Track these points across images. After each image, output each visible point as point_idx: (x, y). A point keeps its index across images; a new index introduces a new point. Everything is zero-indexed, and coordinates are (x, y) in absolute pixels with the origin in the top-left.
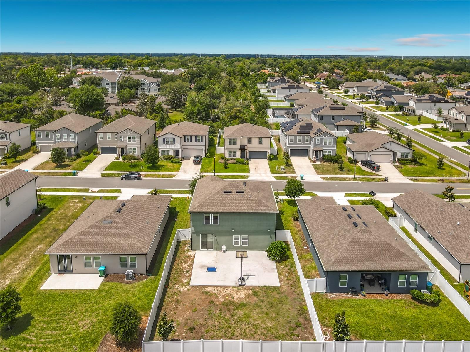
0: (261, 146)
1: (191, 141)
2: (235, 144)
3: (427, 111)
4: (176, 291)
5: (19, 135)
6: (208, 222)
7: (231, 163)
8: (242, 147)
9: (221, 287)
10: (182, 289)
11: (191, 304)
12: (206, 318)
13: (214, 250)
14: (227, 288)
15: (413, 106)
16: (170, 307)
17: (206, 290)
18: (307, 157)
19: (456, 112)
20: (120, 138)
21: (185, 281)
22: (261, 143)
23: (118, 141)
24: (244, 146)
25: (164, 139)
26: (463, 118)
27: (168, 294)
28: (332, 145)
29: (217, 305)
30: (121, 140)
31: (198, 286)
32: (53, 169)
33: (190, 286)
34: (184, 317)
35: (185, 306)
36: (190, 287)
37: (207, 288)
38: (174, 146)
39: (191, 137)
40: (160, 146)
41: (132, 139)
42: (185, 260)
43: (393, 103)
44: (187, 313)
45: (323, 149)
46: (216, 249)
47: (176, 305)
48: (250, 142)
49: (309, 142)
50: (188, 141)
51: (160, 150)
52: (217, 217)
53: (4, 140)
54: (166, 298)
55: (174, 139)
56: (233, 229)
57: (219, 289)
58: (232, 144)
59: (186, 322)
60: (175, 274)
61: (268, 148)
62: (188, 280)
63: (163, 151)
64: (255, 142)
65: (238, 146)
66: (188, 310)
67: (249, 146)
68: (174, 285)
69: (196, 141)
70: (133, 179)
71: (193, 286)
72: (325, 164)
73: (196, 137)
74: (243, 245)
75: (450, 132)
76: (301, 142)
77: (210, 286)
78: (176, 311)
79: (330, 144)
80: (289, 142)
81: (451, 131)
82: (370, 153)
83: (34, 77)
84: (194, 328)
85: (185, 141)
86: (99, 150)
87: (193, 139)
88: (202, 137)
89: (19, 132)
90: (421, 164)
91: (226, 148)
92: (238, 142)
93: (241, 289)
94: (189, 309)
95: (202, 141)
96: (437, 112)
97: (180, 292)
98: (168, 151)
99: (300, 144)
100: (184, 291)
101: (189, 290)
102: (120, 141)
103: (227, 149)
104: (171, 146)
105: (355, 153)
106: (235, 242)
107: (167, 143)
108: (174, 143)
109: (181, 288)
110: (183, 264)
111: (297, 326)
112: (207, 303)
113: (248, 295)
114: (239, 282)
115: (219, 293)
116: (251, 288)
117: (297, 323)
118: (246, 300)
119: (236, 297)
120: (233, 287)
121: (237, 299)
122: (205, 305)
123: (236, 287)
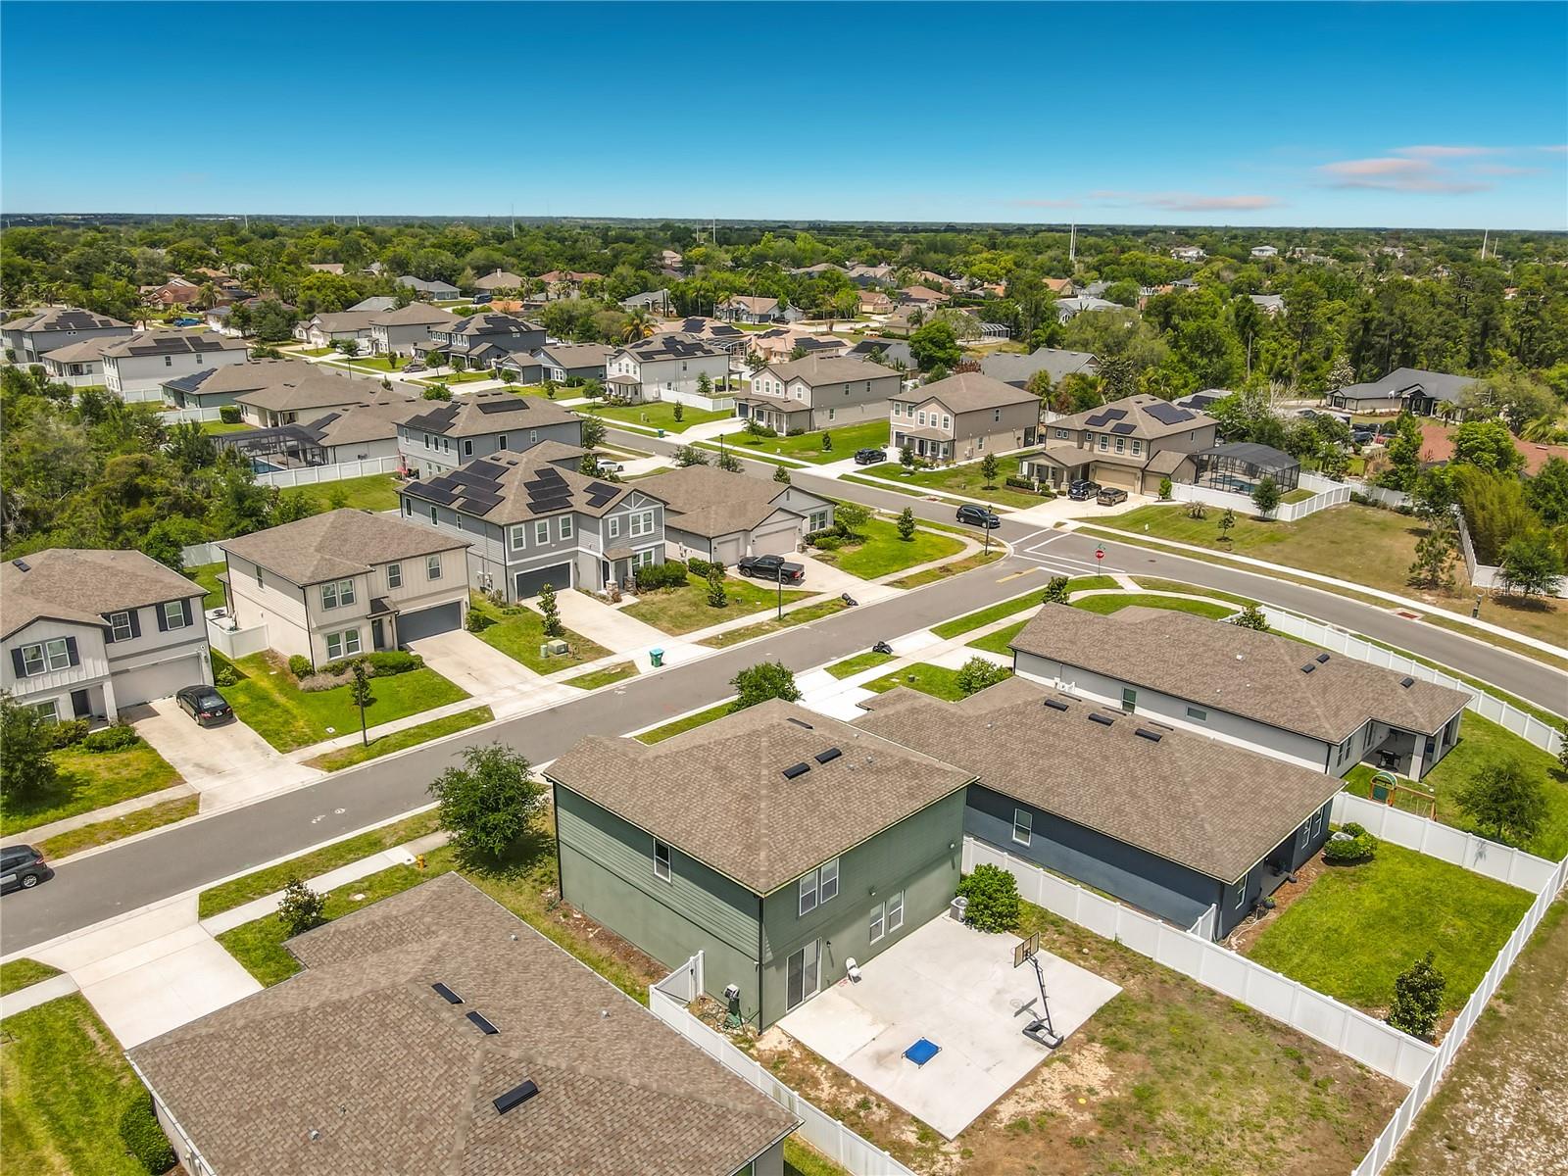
0: (437, 585)
1: (137, 634)
2: (348, 599)
3: (669, 384)
8: (377, 605)
9: (1021, 1084)
14: (1040, 1078)
15: (631, 374)
17: (1005, 1119)
18: (571, 590)
19: (773, 381)
21: (911, 1138)
22: (435, 573)
24: (381, 600)
25: (16, 652)
26: (799, 396)
28: (653, 531)
29: (1102, 1140)
31: (971, 1126)
33: (953, 1140)
36: (956, 1144)
37: (996, 1112)
38: (72, 674)
39: (133, 613)
43: (547, 371)
45: (634, 548)
48: (395, 582)
49: (572, 536)
50: (124, 635)
55: (71, 643)
57: (1028, 1092)
58: (339, 600)
61: (463, 587)
62: (914, 1128)
64: (414, 574)
65: (362, 606)
67: (397, 593)
69: (163, 627)
71: (961, 1136)
72: (650, 596)
73: (159, 607)
74: (891, 930)
75: (781, 438)
76: (548, 542)
77: (999, 1101)
79: (647, 527)
80: (513, 550)
81: (784, 434)
82: (753, 535)
85: (110, 641)
87: (148, 620)
88: (185, 602)
90: (863, 539)
91: (314, 625)
92: (362, 591)
93: (1069, 1056)
95: (188, 623)
96: (697, 385)
98: (49, 707)
99: (548, 549)
100: (960, 1167)
101: (968, 1153)
103: (320, 628)
104: (57, 677)
105: (714, 543)
106: (873, 930)
107: (37, 666)
108: (75, 661)
111: (1299, 1060)
112: (1073, 1152)
113: (1109, 1061)
114: (1037, 1039)
115: (1046, 1105)
116: (1081, 1036)
117: (1288, 1053)
118: (1127, 1076)
119: (1096, 1084)
120: (1046, 1063)
121: (1107, 1088)
122: (1080, 1163)
123: (1052, 1061)
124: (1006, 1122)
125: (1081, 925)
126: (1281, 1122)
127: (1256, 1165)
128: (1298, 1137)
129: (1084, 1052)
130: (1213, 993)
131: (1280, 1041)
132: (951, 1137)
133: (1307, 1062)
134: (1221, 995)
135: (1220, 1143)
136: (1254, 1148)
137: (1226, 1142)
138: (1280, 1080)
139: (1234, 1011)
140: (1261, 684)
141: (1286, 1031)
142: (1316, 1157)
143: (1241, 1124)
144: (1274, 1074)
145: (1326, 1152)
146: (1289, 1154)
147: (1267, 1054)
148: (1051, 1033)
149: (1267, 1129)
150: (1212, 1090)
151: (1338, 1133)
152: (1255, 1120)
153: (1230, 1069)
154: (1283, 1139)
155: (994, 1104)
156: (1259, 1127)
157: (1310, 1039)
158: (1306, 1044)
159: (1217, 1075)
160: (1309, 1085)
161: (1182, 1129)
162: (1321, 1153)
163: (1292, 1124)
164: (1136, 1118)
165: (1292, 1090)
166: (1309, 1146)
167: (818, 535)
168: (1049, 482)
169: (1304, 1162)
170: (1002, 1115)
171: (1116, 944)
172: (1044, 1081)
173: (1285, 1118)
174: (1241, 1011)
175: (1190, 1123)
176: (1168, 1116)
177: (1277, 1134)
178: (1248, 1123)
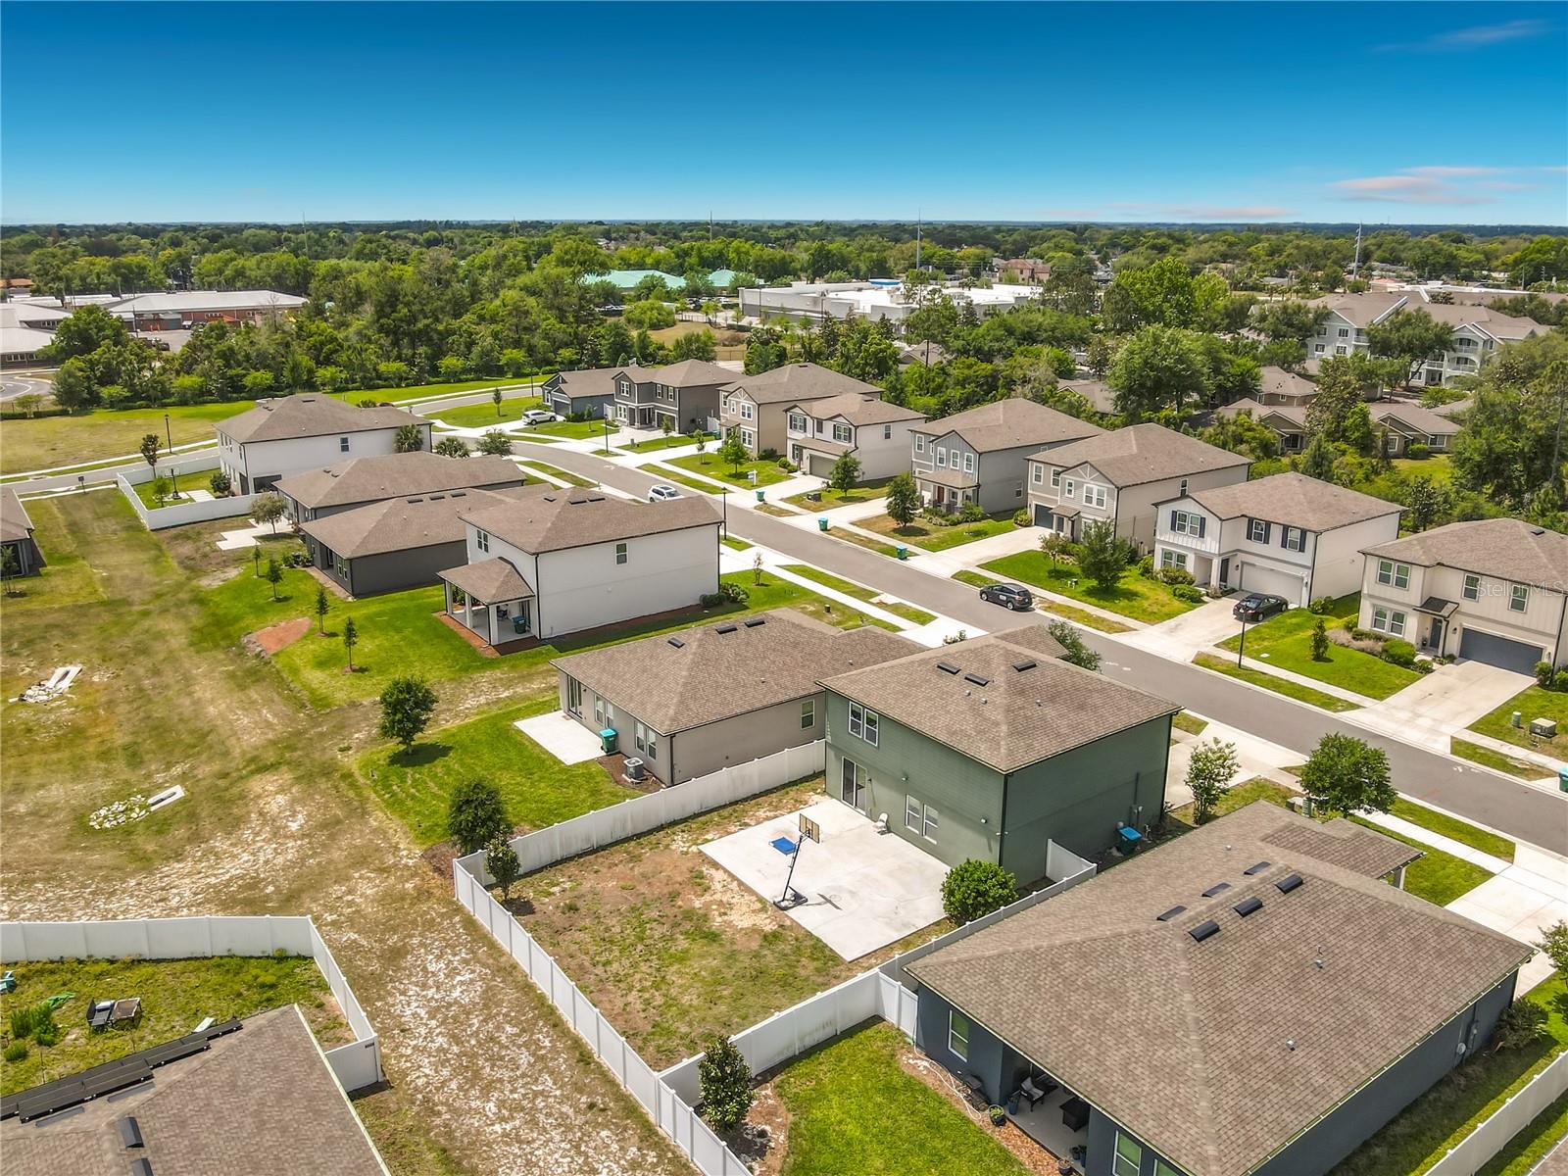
0: (1515, 617)
1: (1267, 541)
2: (1402, 583)
4: (665, 843)
5: (888, 436)
6: (856, 728)
7: (1363, 650)
8: (1432, 605)
9: (741, 883)
10: (677, 845)
11: (643, 875)
12: (619, 910)
13: (866, 816)
14: (745, 894)
17: (710, 872)
20: (1067, 488)
21: (709, 836)
22: (1518, 605)
23: (1063, 493)
24: (1444, 603)
25: (1174, 513)
27: (647, 839)
29: (673, 906)
30: (1070, 491)
31: (707, 857)
32: (885, 534)
33: (698, 849)
34: (598, 884)
36: (695, 850)
37: (717, 869)
38: (1199, 543)
39: (1268, 524)
40: (1161, 535)
41: (1095, 497)
42: (783, 803)
44: (611, 884)
46: (870, 816)
47: (621, 862)
48: (1471, 594)
50: (1258, 538)
51: (1158, 548)
53: (846, 444)
55: (1203, 520)
56: (905, 775)
57: (732, 885)
58: (1393, 580)
59: (586, 894)
60: (720, 816)
61: (1550, 636)
62: (716, 837)
63: (1167, 555)
65: (1414, 595)
67: (1467, 605)
68: (683, 832)
69: (1284, 545)
70: (1004, 604)
71: (700, 853)
73: (1286, 529)
74: (926, 837)
77: (726, 871)
78: (604, 869)
83: (1152, 295)
85: (1249, 537)
86: (1031, 512)
87: (1276, 533)
88: (1304, 533)
89: (888, 428)
91: (1366, 592)
92: (1416, 577)
93: (766, 912)
95: (1302, 550)
97: (668, 847)
98: (1182, 557)
100: (676, 850)
101: (684, 854)
102: (1067, 495)
103: (1370, 597)
104: (1190, 540)
106: (911, 818)
107: (1182, 528)
108: (1202, 535)
109: (681, 843)
110: (764, 809)
113: (754, 930)
116: (788, 923)
119: (732, 918)
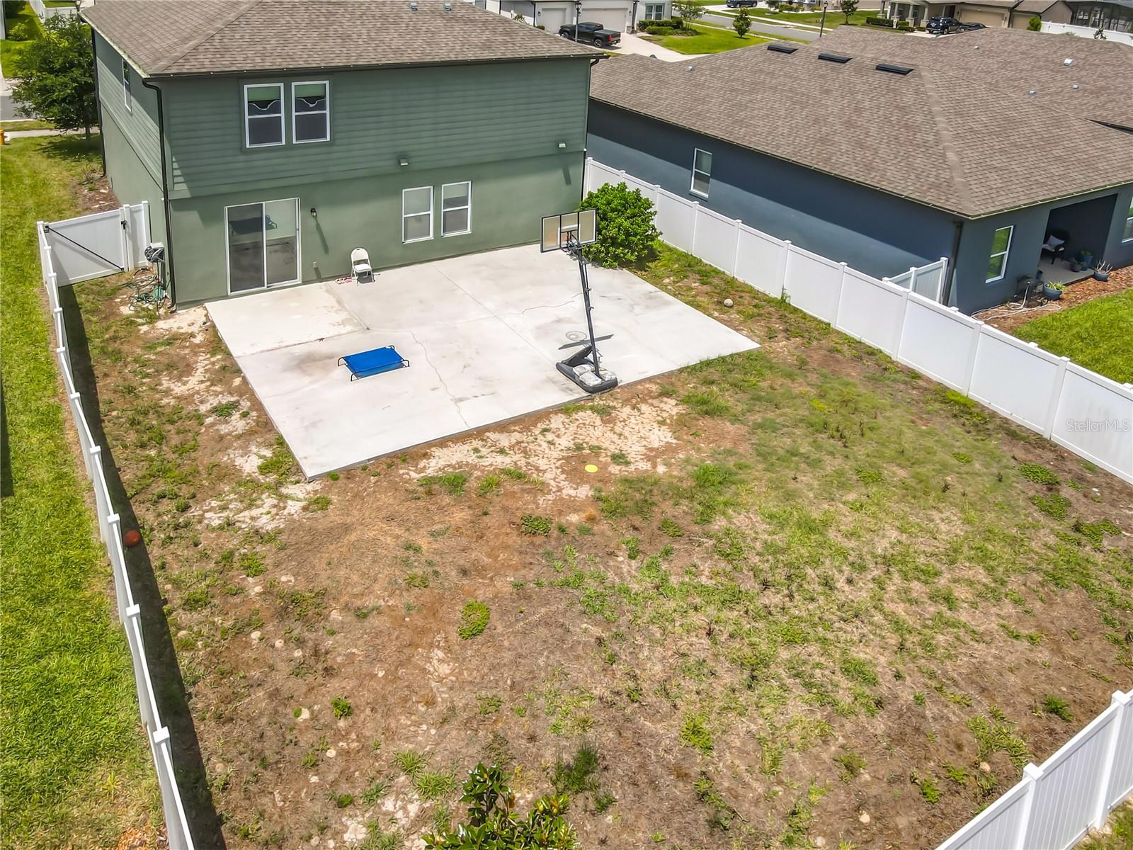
4: (231, 542)
6: (265, 131)
10: (263, 516)
11: (411, 583)
12: (600, 641)
13: (304, 283)
14: (541, 426)
16: (255, 674)
17: (435, 465)
21: (250, 464)
27: (177, 584)
29: (584, 531)
31: (364, 467)
33: (312, 480)
34: (430, 703)
35: (375, 621)
36: (310, 487)
37: (426, 456)
42: (165, 360)
44: (440, 666)
46: (316, 275)
47: (300, 642)
52: (318, 100)
54: (182, 617)
56: (401, 156)
57: (504, 440)
59: (485, 736)
60: (143, 446)
62: (268, 453)
66: (419, 638)
68: (185, 509)
71: (333, 476)
74: (448, 235)
77: (443, 442)
78: (336, 688)
84: (588, 759)
90: (696, 33)
93: (614, 408)
94: (423, 631)
97: (258, 536)
100: (290, 519)
101: (319, 503)
106: (412, 225)
109: (255, 512)
110: (165, 383)
111: (1052, 486)
112: (514, 539)
113: (679, 425)
114: (572, 377)
115: (522, 463)
116: (654, 387)
117: (1029, 472)
118: (699, 450)
119: (634, 449)
120: (566, 409)
121: (648, 458)
122: (515, 559)
123: (582, 408)
124: (430, 472)
125: (740, 279)
126: (981, 576)
127: (893, 640)
128: (1009, 608)
129: (644, 407)
130: (915, 375)
131: (1020, 454)
132: (310, 473)
133: (1066, 492)
134: (929, 381)
135: (827, 583)
136: (900, 610)
137: (841, 583)
138: (1000, 508)
139: (945, 401)
140: (1095, 86)
141: (1040, 443)
142: (1043, 655)
143: (887, 561)
144: (990, 497)
145: (1070, 650)
146: (978, 637)
147: (987, 466)
148: (596, 372)
149: (942, 582)
150: (851, 497)
151: (1108, 622)
152: (922, 560)
153: (902, 473)
154: (973, 605)
155: (430, 444)
156: (927, 575)
157: (1080, 460)
158: (1069, 465)
159: (869, 476)
160: (1063, 527)
161: (758, 545)
162: (1057, 650)
163: (1003, 583)
164: (679, 511)
165: (1022, 528)
166: (1033, 632)
167: (652, 23)
168: (910, 20)
169: (1011, 659)
170: (433, 462)
171: (782, 303)
172: (545, 430)
173: (990, 570)
174: (957, 403)
175: (779, 539)
176: (740, 520)
177: (961, 592)
178: (904, 563)
